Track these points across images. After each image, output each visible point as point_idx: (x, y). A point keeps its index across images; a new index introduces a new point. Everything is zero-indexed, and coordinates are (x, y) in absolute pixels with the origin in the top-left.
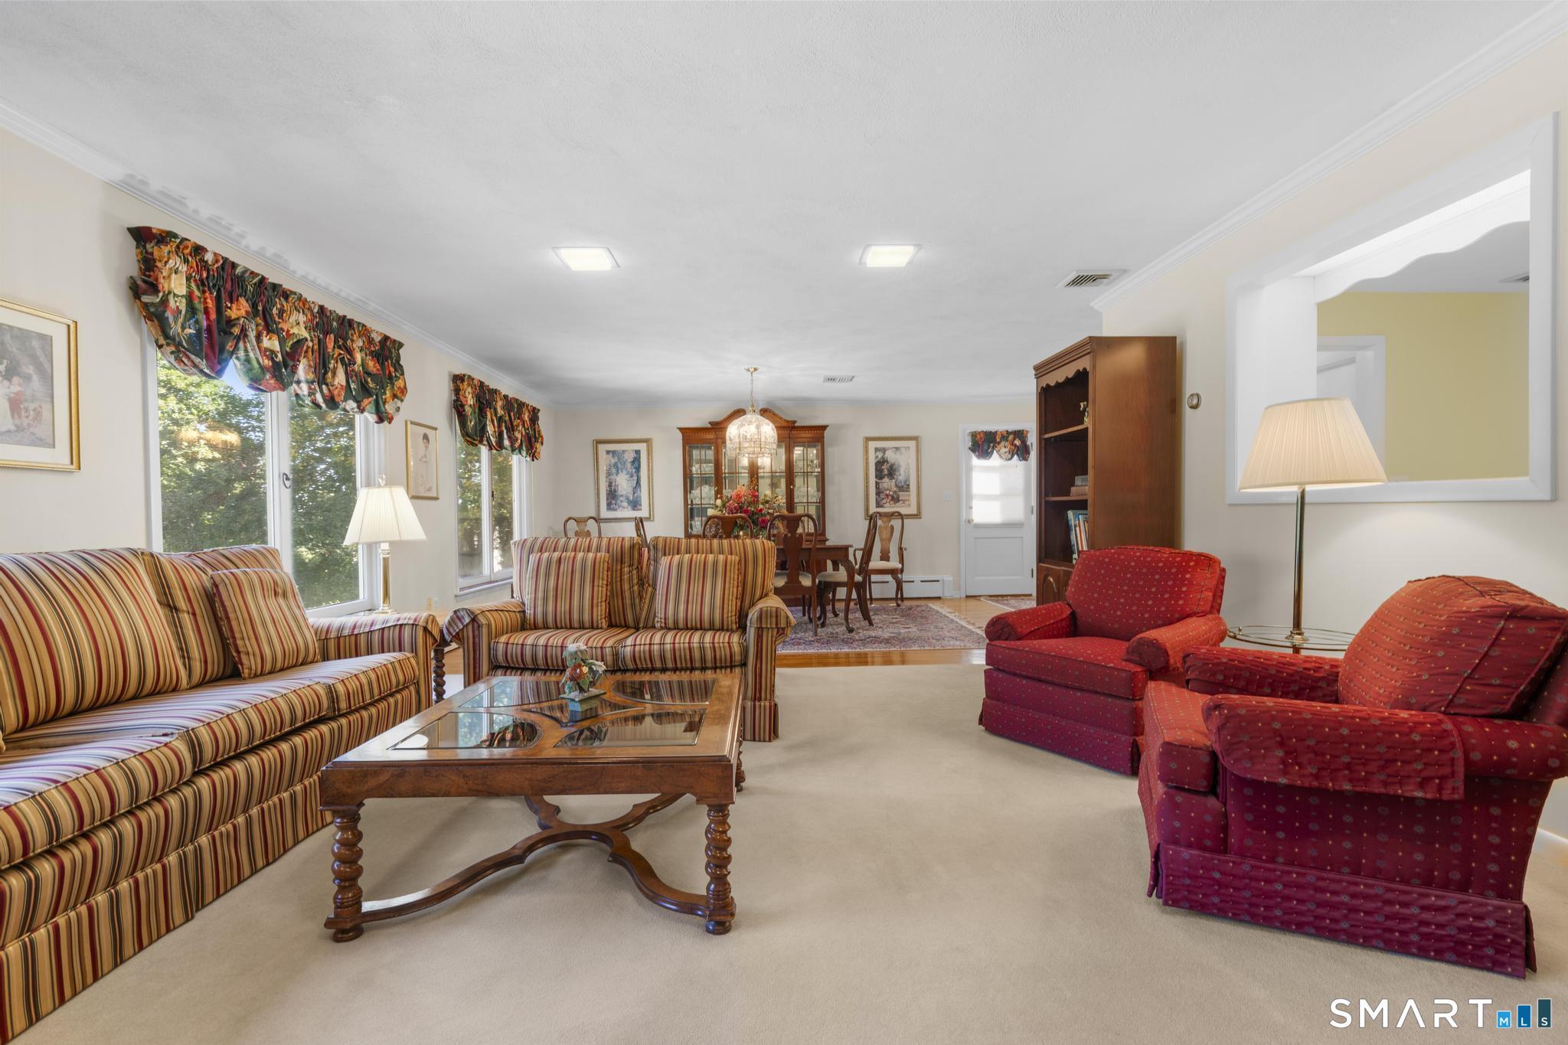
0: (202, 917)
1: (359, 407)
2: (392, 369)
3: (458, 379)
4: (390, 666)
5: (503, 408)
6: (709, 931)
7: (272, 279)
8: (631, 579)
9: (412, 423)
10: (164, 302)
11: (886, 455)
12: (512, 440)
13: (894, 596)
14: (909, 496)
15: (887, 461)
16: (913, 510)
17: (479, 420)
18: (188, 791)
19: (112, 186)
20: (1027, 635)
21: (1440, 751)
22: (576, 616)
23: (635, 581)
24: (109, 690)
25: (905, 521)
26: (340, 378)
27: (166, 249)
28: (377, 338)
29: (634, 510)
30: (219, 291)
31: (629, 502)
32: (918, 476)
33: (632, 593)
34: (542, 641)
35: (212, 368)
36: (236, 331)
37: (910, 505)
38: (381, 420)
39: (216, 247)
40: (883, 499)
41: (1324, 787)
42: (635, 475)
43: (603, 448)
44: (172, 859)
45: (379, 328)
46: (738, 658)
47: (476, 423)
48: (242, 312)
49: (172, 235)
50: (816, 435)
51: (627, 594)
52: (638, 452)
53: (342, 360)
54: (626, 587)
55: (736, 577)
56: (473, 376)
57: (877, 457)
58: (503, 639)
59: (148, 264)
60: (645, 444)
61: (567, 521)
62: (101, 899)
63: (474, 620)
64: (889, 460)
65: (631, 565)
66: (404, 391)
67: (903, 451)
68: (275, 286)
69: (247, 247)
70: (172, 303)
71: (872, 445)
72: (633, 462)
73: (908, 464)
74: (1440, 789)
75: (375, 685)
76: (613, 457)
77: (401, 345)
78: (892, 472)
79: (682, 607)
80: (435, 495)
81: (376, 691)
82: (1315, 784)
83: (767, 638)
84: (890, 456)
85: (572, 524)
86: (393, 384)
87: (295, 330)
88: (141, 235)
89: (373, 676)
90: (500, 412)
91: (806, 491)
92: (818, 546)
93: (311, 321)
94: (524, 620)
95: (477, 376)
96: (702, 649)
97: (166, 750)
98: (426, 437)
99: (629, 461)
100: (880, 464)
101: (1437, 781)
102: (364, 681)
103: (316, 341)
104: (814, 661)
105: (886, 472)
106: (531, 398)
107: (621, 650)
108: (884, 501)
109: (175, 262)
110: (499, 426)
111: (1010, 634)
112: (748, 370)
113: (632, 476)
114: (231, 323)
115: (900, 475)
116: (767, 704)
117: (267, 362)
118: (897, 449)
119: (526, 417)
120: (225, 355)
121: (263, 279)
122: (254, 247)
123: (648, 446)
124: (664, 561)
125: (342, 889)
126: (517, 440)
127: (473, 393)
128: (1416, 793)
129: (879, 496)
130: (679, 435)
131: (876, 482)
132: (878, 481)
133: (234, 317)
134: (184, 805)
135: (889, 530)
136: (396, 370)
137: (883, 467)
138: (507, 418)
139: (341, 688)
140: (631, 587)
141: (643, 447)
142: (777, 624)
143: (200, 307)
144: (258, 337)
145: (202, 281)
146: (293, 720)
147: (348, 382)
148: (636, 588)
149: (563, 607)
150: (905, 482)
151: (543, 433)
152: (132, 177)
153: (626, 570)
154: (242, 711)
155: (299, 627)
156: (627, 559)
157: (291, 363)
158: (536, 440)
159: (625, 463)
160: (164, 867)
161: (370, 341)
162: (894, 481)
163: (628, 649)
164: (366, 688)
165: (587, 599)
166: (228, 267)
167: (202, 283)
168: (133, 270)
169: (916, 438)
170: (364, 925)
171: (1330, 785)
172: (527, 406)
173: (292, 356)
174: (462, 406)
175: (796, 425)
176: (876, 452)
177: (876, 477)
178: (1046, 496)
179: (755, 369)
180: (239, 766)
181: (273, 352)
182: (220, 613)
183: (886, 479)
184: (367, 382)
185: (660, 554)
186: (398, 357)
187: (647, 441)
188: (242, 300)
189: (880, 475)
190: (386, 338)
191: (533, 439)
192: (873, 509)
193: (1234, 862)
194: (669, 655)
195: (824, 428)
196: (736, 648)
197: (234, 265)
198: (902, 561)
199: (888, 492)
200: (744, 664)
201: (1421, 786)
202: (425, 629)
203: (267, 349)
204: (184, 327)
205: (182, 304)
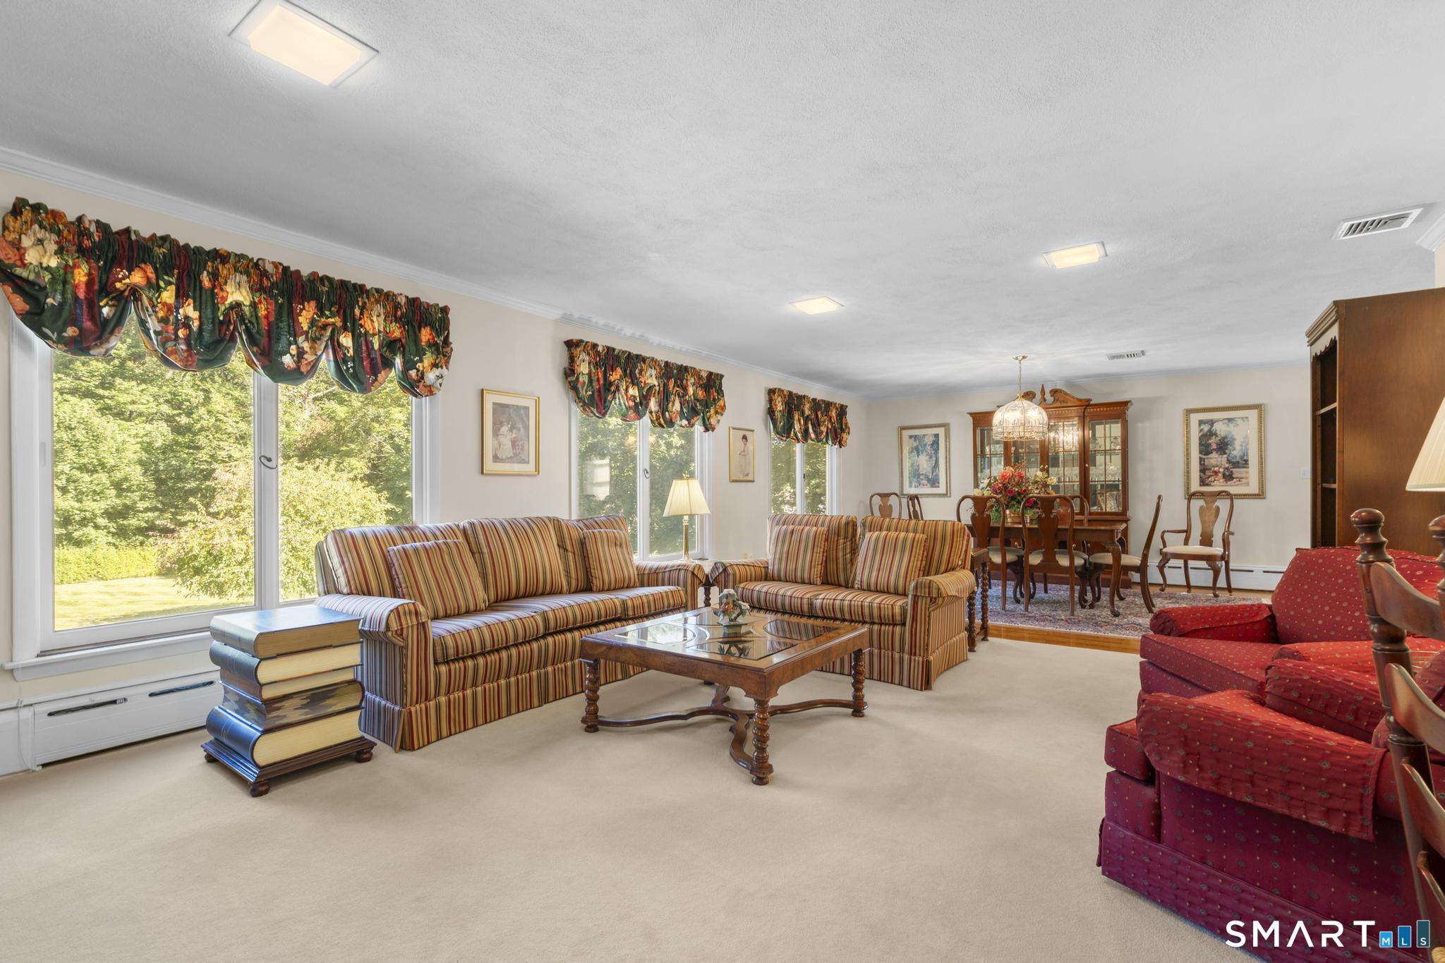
0: (545, 707)
1: (689, 423)
2: (716, 394)
3: (771, 392)
4: (664, 594)
5: (810, 409)
6: (753, 781)
7: (635, 352)
8: (845, 549)
9: (734, 428)
10: (578, 379)
11: (1214, 428)
12: (817, 433)
13: (1211, 585)
14: (1248, 473)
15: (1216, 435)
16: (1253, 488)
17: (788, 420)
18: (542, 642)
19: (557, 321)
20: (1188, 633)
21: (1347, 784)
22: (799, 574)
23: (848, 551)
24: (531, 589)
25: (1235, 501)
26: (677, 406)
27: (578, 350)
28: (704, 375)
29: (932, 486)
30: (605, 367)
31: (929, 480)
32: (1261, 450)
33: (845, 560)
34: (764, 589)
35: (600, 413)
36: (613, 388)
37: (1248, 484)
38: (707, 430)
39: (603, 341)
40: (1210, 476)
41: (1223, 793)
42: (934, 456)
43: (906, 433)
44: (534, 673)
45: (705, 367)
46: (898, 618)
47: (784, 423)
48: (618, 377)
49: (581, 341)
50: (1117, 411)
51: (841, 561)
52: (937, 436)
53: (679, 394)
54: (840, 554)
55: (921, 552)
56: (782, 388)
57: (1201, 430)
58: (742, 585)
59: (572, 359)
60: (943, 429)
61: (872, 496)
62: (503, 682)
63: (725, 570)
64: (1218, 432)
65: (846, 538)
66: (723, 408)
67: (1239, 422)
68: (637, 356)
69: (625, 335)
70: (581, 379)
71: (1195, 418)
72: (932, 445)
73: (1246, 437)
74: (1347, 825)
75: (652, 604)
76: (915, 440)
77: (722, 376)
78: (1223, 446)
79: (874, 574)
80: (751, 479)
81: (653, 608)
82: (1214, 789)
83: (922, 604)
84: (1220, 429)
85: (877, 500)
86: (715, 404)
87: (649, 381)
88: (570, 344)
89: (651, 598)
90: (807, 412)
91: (1107, 469)
92: (1075, 527)
93: (660, 373)
94: (766, 574)
95: (787, 387)
96: (871, 607)
97: (532, 619)
98: (745, 437)
99: (929, 443)
100: (1205, 439)
101: (1344, 815)
102: (645, 600)
103: (662, 385)
104: (1071, 640)
105: (1214, 446)
106: (838, 398)
107: (815, 601)
108: (1212, 479)
109: (584, 356)
110: (806, 423)
111: (1172, 629)
112: (1017, 358)
113: (931, 457)
114: (611, 384)
115: (1234, 449)
116: (921, 659)
117: (631, 404)
118: (1230, 420)
119: (834, 413)
120: (607, 403)
121: (630, 353)
122: (628, 334)
123: (946, 430)
124: (868, 535)
125: (589, 705)
126: (822, 432)
127: (783, 401)
128: (1320, 822)
129: (1205, 474)
130: (970, 420)
131: (1201, 459)
132: (1203, 456)
133: (613, 380)
134: (540, 649)
135: (1213, 511)
136: (718, 394)
137: (1210, 441)
138: (813, 417)
139: (630, 603)
140: (845, 555)
141: (941, 431)
142: (929, 594)
143: (595, 378)
144: (627, 390)
145: (596, 363)
146: (599, 617)
147: (681, 407)
148: (848, 556)
149: (791, 566)
150: (1242, 457)
151: (850, 424)
152: (566, 314)
153: (841, 541)
154: (571, 606)
155: (627, 565)
156: (842, 533)
157: (644, 402)
158: (843, 431)
159: (925, 445)
160: (530, 676)
161: (700, 378)
162: (1225, 456)
163: (819, 602)
164: (646, 605)
165: (808, 562)
166: (611, 353)
167: (597, 365)
168: (565, 363)
169: (1258, 407)
170: (600, 727)
171: (1231, 793)
172: (835, 404)
173: (645, 399)
174: (773, 412)
175: (1092, 403)
176: (1200, 425)
177: (1201, 452)
178: (1323, 481)
179: (1024, 357)
180: (569, 635)
181: (635, 397)
182: (585, 554)
183: (1214, 455)
184: (696, 406)
185: (867, 530)
186: (721, 384)
187: (946, 426)
188: (619, 370)
189: (1205, 450)
190: (711, 374)
191: (839, 431)
192: (1195, 486)
193: (1163, 852)
194: (846, 609)
195: (1125, 404)
196: (897, 610)
197: (614, 350)
198: (1226, 544)
199: (1216, 469)
200: (904, 624)
201: (1327, 814)
202: (693, 573)
203: (632, 396)
204: (586, 392)
205: (586, 379)
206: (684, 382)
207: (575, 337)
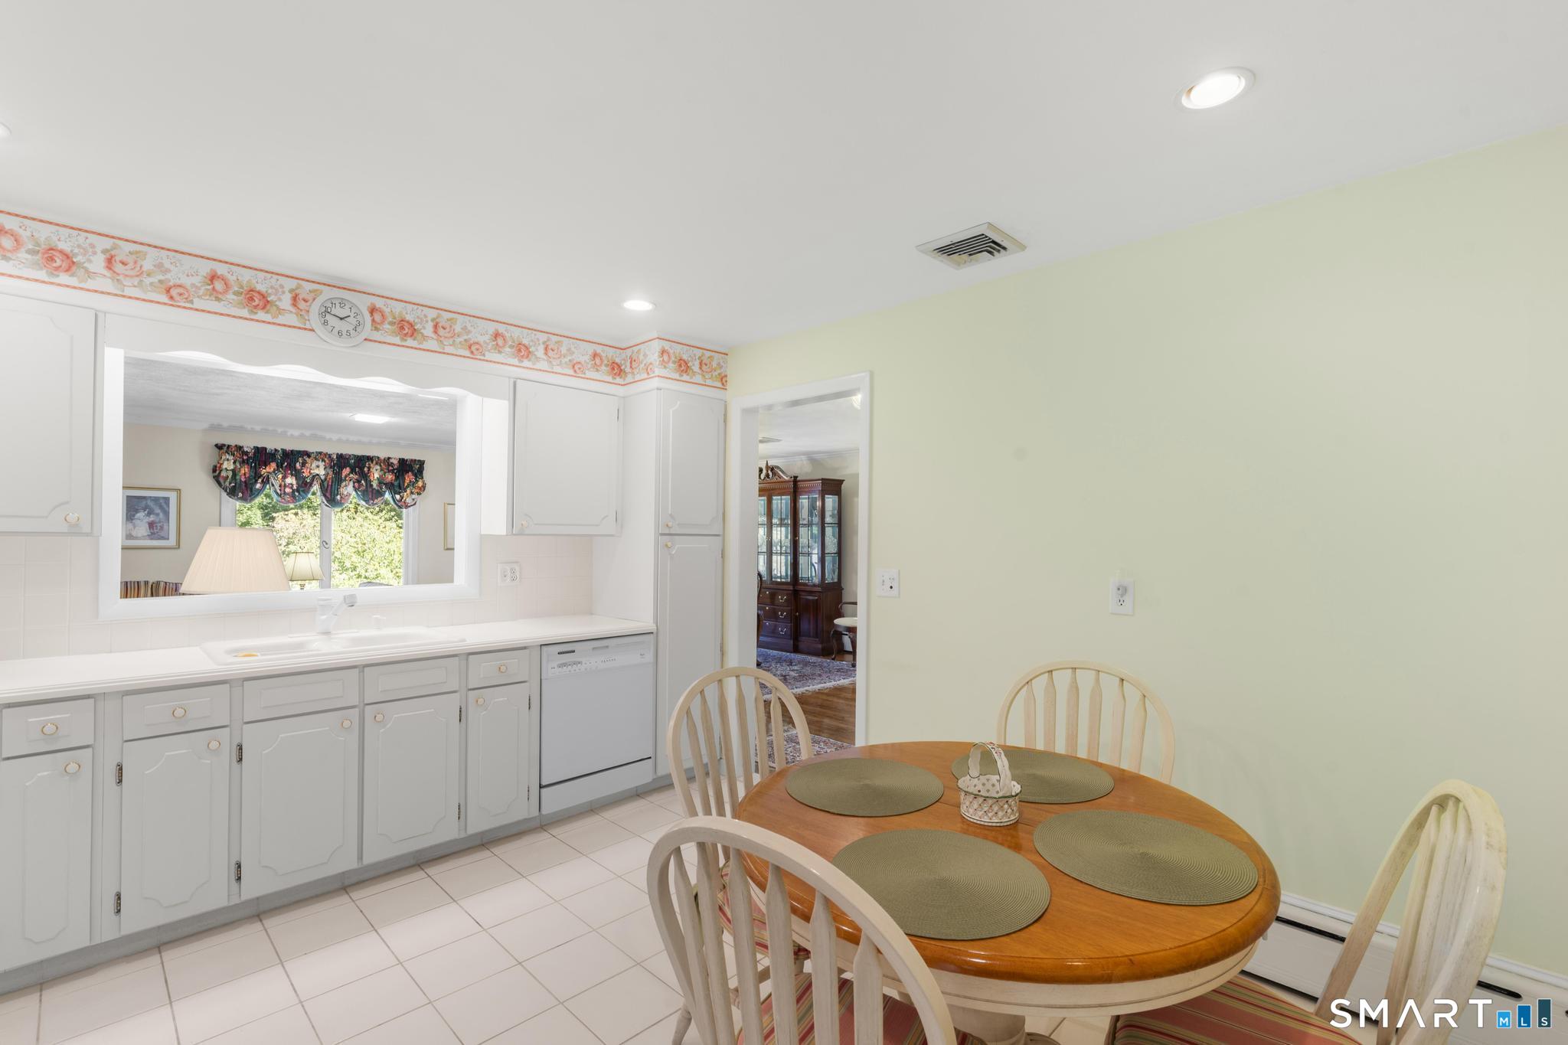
2: (413, 477)
9: (449, 504)
10: (222, 473)
19: (205, 430)
28: (396, 461)
30: (255, 463)
35: (245, 496)
36: (263, 480)
39: (251, 443)
45: (396, 455)
48: (272, 470)
49: (229, 445)
53: (355, 480)
59: (219, 459)
66: (424, 487)
68: (300, 452)
69: (292, 435)
70: (225, 474)
77: (423, 461)
86: (412, 486)
87: (313, 471)
93: (330, 463)
103: (331, 474)
109: (229, 456)
114: (261, 476)
117: (286, 491)
120: (254, 491)
121: (288, 450)
133: (264, 473)
136: (417, 477)
143: (241, 472)
144: (282, 480)
145: (243, 461)
152: (214, 425)
161: (389, 464)
166: (262, 451)
168: (215, 462)
173: (305, 486)
175: (799, 480)
181: (292, 485)
186: (421, 468)
188: (273, 464)
190: (407, 460)
195: (840, 481)
197: (266, 449)
203: (289, 484)
204: (230, 484)
205: (230, 474)
206: (366, 469)
207: (220, 441)
